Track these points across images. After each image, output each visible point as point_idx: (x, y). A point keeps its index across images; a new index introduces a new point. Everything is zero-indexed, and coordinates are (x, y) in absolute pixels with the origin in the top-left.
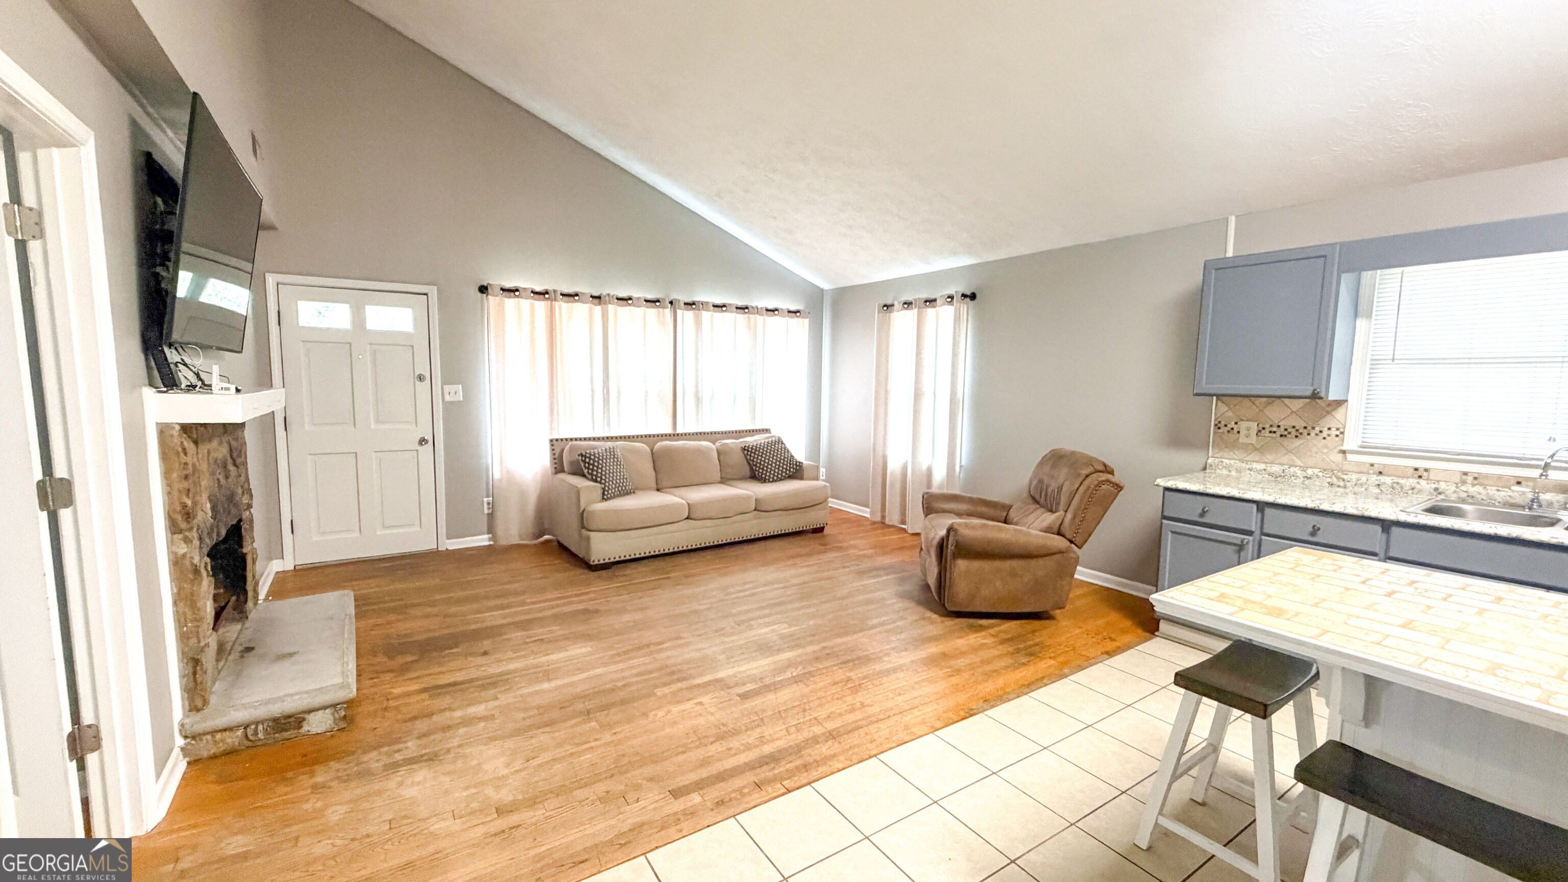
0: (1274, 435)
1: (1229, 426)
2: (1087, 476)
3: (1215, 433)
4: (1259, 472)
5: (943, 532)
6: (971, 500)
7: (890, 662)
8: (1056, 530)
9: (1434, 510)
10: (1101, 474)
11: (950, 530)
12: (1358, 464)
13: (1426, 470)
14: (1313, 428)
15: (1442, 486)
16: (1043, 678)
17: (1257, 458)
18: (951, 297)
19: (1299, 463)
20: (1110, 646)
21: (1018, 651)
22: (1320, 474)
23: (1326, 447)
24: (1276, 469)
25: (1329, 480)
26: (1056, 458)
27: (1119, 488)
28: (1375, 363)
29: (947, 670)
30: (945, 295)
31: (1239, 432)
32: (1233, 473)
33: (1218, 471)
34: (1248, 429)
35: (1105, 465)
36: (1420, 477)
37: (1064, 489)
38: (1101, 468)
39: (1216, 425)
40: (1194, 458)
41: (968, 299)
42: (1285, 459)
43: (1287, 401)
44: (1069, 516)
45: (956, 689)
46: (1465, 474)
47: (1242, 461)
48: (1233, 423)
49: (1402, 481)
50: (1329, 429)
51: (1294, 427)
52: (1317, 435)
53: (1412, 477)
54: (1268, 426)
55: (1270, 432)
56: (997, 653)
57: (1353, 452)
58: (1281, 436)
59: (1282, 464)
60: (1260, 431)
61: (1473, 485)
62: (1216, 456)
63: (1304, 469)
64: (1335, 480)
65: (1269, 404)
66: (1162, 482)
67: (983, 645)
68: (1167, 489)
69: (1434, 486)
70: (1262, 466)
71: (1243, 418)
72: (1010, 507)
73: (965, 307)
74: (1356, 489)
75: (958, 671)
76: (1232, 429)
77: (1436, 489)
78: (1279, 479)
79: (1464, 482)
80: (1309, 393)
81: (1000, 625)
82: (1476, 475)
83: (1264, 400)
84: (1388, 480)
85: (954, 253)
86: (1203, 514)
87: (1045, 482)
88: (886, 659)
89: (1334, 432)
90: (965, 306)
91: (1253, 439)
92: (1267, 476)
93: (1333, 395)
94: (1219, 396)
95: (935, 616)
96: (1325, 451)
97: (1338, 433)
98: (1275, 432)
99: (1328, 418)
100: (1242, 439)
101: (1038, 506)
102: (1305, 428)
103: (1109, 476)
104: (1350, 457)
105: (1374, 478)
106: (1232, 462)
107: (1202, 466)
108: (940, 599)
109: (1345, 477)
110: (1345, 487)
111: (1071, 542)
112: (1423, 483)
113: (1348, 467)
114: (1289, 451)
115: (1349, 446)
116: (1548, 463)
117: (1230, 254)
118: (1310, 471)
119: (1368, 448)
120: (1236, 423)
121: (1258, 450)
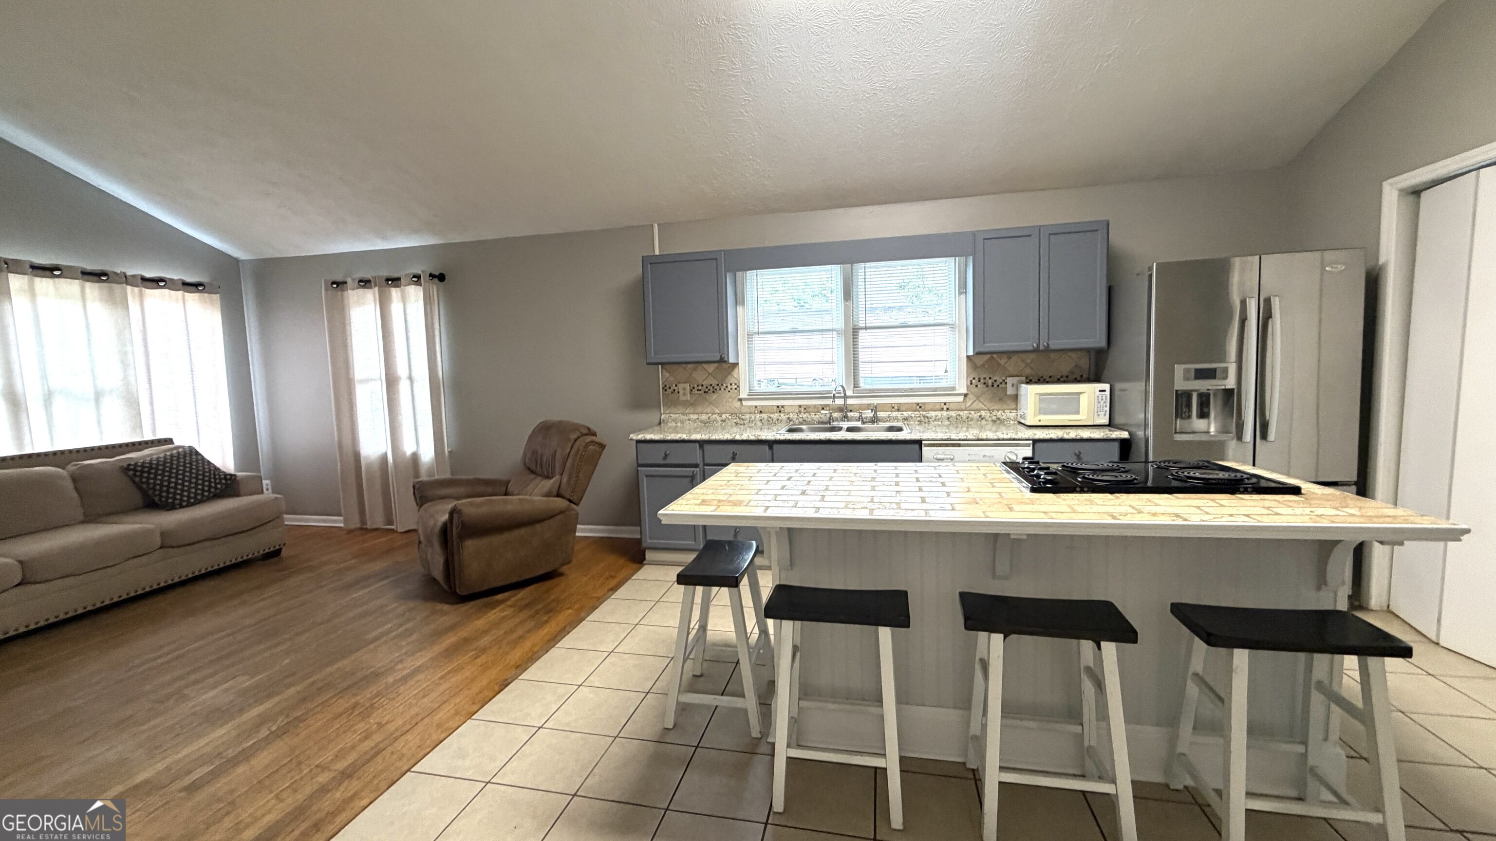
0: (701, 392)
1: (672, 388)
2: (576, 440)
3: (663, 394)
4: (695, 421)
5: (445, 517)
6: (468, 482)
7: (404, 669)
8: (555, 493)
9: (790, 430)
10: (587, 437)
11: (452, 513)
12: (749, 407)
13: (783, 407)
14: (722, 385)
15: (791, 415)
16: (565, 627)
17: (692, 411)
18: (418, 277)
19: (717, 411)
20: (613, 583)
21: (537, 613)
22: (730, 417)
23: (731, 397)
24: (704, 417)
25: (735, 421)
26: (546, 429)
27: (602, 446)
28: (750, 335)
29: (471, 654)
30: (409, 275)
31: (679, 392)
32: (679, 424)
33: (669, 424)
34: (684, 389)
35: (589, 429)
36: (780, 412)
37: (558, 454)
38: (585, 431)
39: (663, 388)
40: (651, 416)
41: (436, 280)
42: (709, 410)
43: (705, 366)
44: (565, 478)
45: (485, 668)
46: (800, 406)
47: (683, 414)
48: (674, 386)
49: (772, 415)
50: (731, 384)
51: (711, 385)
52: (725, 389)
53: (777, 412)
54: (696, 386)
55: (698, 390)
56: (518, 620)
57: (746, 399)
58: (705, 392)
59: (707, 413)
60: (691, 390)
61: (805, 413)
62: (666, 412)
63: (720, 415)
64: (738, 420)
65: (695, 369)
66: (634, 436)
67: (504, 617)
68: (638, 441)
69: (788, 416)
70: (695, 417)
71: (680, 381)
72: (508, 482)
73: (434, 287)
74: (750, 425)
75: (484, 650)
76: (674, 390)
77: (789, 418)
78: (707, 424)
79: (800, 412)
80: (718, 358)
81: (514, 596)
83: (691, 365)
84: (765, 416)
85: (414, 231)
86: (666, 456)
87: (539, 452)
88: (400, 666)
89: (734, 387)
90: (435, 287)
91: (688, 397)
92: (699, 423)
93: (732, 360)
94: (662, 364)
95: (446, 607)
96: (730, 400)
97: (736, 387)
98: (701, 390)
99: (729, 377)
100: (682, 398)
101: (533, 476)
102: (718, 385)
103: (594, 438)
104: (744, 403)
105: (758, 416)
106: (677, 415)
107: (657, 422)
108: (450, 588)
109: (743, 417)
110: (744, 424)
111: (570, 501)
112: (782, 415)
113: (744, 410)
114: (710, 403)
115: (743, 395)
116: (834, 395)
117: (657, 253)
118: (724, 416)
119: (753, 396)
120: (676, 386)
121: (692, 404)
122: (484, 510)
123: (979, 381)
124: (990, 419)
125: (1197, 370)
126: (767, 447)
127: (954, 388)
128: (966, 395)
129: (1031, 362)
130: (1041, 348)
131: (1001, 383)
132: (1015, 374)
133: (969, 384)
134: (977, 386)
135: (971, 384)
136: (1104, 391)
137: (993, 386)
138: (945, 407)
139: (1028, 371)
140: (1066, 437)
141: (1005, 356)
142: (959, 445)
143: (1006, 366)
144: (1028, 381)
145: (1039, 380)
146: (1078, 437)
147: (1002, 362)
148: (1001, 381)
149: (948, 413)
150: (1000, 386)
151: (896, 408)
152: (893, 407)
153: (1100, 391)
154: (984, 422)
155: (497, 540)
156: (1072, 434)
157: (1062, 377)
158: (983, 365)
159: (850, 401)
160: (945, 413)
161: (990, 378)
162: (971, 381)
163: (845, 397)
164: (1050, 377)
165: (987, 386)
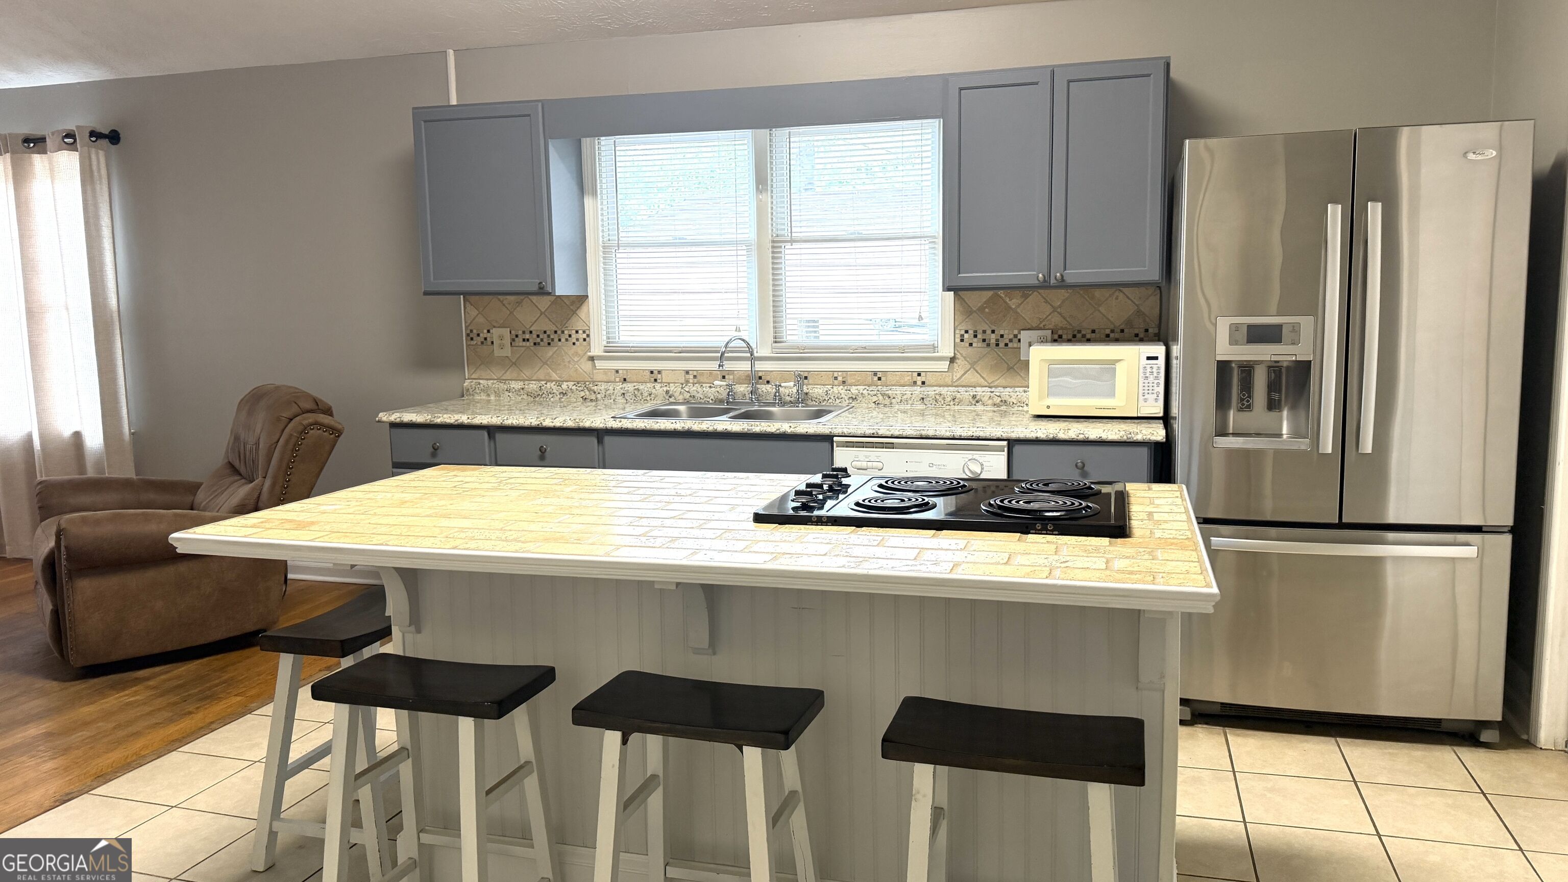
0: (528, 344)
1: (481, 335)
2: (290, 420)
3: (467, 346)
4: (518, 392)
5: (52, 544)
10: (313, 415)
11: (59, 537)
12: (606, 371)
13: (659, 372)
14: (563, 332)
15: (672, 388)
17: (515, 375)
18: (72, 136)
19: (555, 376)
21: (185, 699)
22: (574, 387)
23: (576, 354)
24: (533, 386)
25: (582, 394)
26: (254, 401)
27: (337, 433)
28: (607, 248)
30: (59, 131)
31: (492, 343)
32: (492, 398)
33: (477, 397)
34: (501, 338)
35: (316, 401)
36: (655, 380)
37: (264, 444)
38: (310, 405)
39: (468, 335)
41: (105, 142)
42: (541, 374)
44: (268, 483)
46: (687, 372)
47: (499, 380)
48: (485, 331)
49: (641, 387)
50: (577, 332)
51: (545, 332)
52: (567, 340)
53: (650, 382)
54: (520, 332)
55: (524, 340)
57: (601, 358)
58: (535, 344)
59: (539, 380)
60: (513, 340)
61: (694, 384)
62: (473, 376)
63: (559, 383)
64: (587, 393)
65: (522, 304)
66: (384, 417)
68: (393, 425)
69: (665, 389)
70: (520, 384)
71: (495, 324)
72: (198, 487)
73: (100, 155)
74: (607, 401)
76: (486, 339)
77: (667, 392)
78: (537, 399)
79: (687, 382)
80: (535, 288)
82: (695, 373)
83: (512, 298)
84: (629, 387)
86: (435, 451)
87: (244, 437)
89: (581, 336)
90: (101, 153)
91: (507, 351)
92: (525, 397)
93: (569, 292)
94: (466, 294)
96: (576, 359)
97: (585, 336)
98: (528, 340)
99: (574, 319)
100: (498, 352)
101: (237, 477)
102: (556, 332)
103: (324, 417)
104: (597, 364)
105: (619, 386)
106: (491, 382)
107: (459, 392)
108: (60, 654)
109: (596, 388)
110: (596, 400)
112: (658, 386)
113: (599, 377)
114: (545, 363)
115: (596, 350)
116: (723, 354)
117: (454, 101)
118: (564, 386)
119: (613, 351)
120: (488, 331)
121: (514, 364)
122: (107, 530)
123: (975, 336)
124: (990, 402)
125: (1250, 327)
126: (594, 440)
127: (934, 348)
128: (952, 360)
129: (1060, 306)
130: (1053, 281)
131: (1011, 341)
132: (1034, 325)
133: (958, 340)
134: (971, 345)
135: (962, 340)
136: (1156, 358)
137: (997, 345)
138: (919, 380)
139: (1056, 320)
140: (1062, 436)
141: (1018, 293)
142: (891, 446)
143: (1019, 310)
144: (1056, 337)
145: (1074, 336)
146: (1081, 437)
147: (1013, 303)
148: (1011, 336)
149: (923, 389)
150: (1010, 345)
151: (840, 379)
152: (836, 378)
153: (1149, 358)
154: (979, 407)
155: (133, 580)
156: (1074, 431)
157: (1112, 331)
158: (981, 309)
159: (760, 366)
160: (918, 390)
161: (993, 332)
162: (962, 336)
163: (753, 359)
164: (1093, 331)
165: (988, 345)
